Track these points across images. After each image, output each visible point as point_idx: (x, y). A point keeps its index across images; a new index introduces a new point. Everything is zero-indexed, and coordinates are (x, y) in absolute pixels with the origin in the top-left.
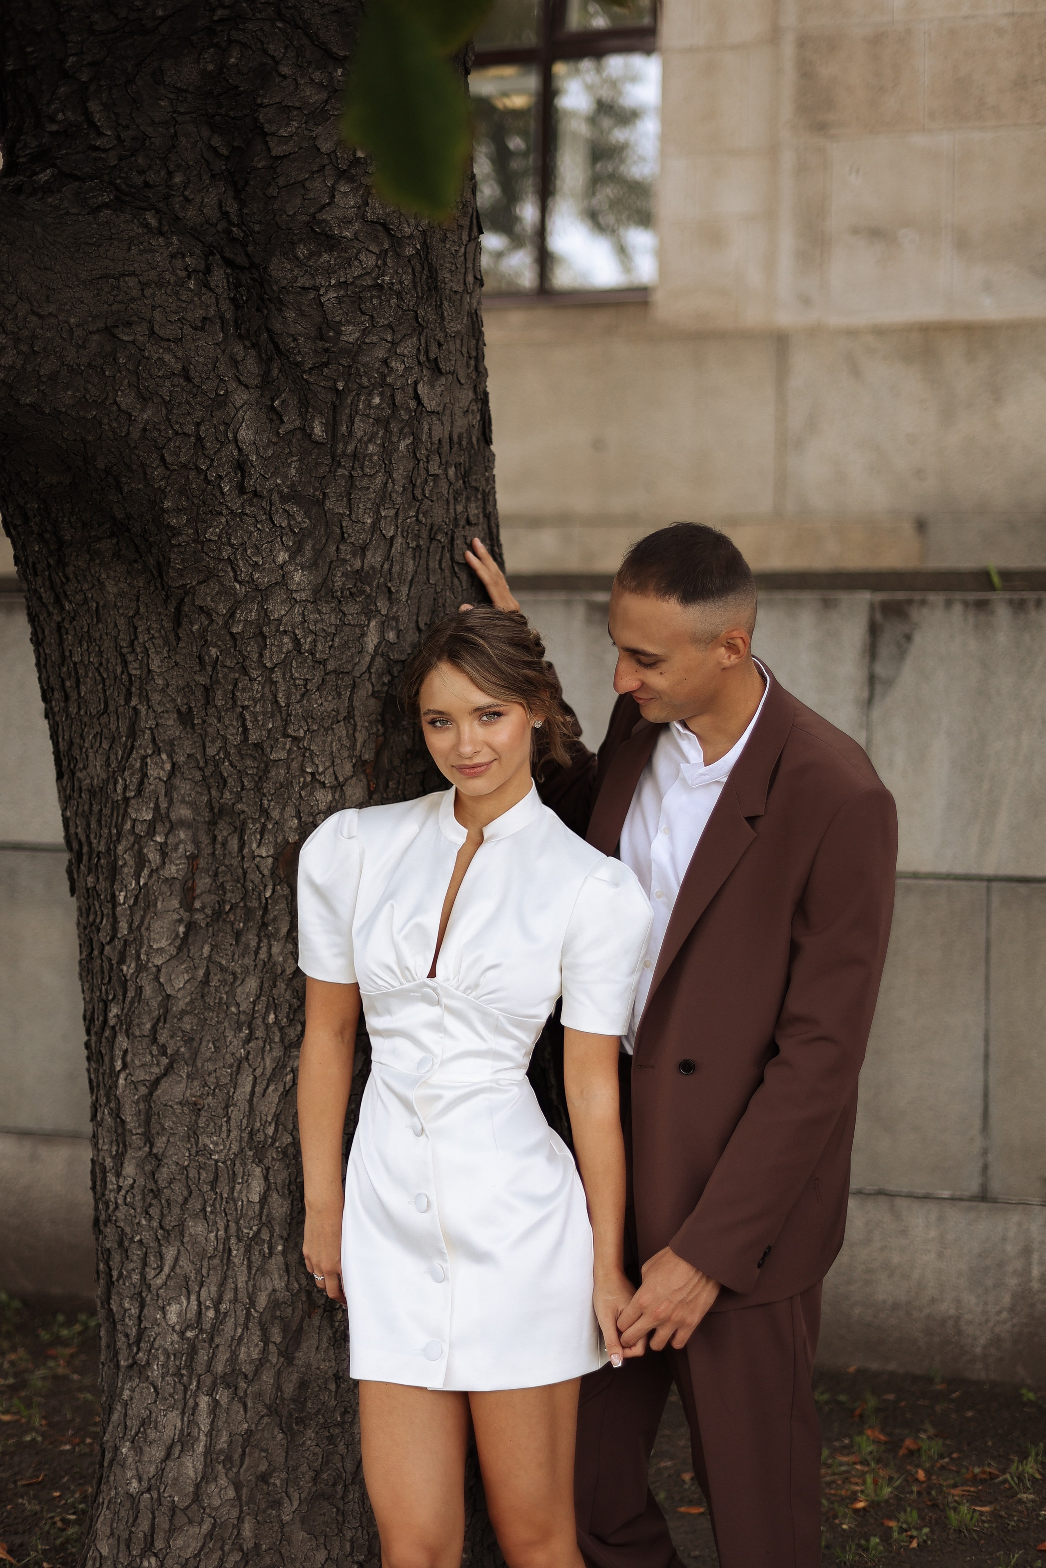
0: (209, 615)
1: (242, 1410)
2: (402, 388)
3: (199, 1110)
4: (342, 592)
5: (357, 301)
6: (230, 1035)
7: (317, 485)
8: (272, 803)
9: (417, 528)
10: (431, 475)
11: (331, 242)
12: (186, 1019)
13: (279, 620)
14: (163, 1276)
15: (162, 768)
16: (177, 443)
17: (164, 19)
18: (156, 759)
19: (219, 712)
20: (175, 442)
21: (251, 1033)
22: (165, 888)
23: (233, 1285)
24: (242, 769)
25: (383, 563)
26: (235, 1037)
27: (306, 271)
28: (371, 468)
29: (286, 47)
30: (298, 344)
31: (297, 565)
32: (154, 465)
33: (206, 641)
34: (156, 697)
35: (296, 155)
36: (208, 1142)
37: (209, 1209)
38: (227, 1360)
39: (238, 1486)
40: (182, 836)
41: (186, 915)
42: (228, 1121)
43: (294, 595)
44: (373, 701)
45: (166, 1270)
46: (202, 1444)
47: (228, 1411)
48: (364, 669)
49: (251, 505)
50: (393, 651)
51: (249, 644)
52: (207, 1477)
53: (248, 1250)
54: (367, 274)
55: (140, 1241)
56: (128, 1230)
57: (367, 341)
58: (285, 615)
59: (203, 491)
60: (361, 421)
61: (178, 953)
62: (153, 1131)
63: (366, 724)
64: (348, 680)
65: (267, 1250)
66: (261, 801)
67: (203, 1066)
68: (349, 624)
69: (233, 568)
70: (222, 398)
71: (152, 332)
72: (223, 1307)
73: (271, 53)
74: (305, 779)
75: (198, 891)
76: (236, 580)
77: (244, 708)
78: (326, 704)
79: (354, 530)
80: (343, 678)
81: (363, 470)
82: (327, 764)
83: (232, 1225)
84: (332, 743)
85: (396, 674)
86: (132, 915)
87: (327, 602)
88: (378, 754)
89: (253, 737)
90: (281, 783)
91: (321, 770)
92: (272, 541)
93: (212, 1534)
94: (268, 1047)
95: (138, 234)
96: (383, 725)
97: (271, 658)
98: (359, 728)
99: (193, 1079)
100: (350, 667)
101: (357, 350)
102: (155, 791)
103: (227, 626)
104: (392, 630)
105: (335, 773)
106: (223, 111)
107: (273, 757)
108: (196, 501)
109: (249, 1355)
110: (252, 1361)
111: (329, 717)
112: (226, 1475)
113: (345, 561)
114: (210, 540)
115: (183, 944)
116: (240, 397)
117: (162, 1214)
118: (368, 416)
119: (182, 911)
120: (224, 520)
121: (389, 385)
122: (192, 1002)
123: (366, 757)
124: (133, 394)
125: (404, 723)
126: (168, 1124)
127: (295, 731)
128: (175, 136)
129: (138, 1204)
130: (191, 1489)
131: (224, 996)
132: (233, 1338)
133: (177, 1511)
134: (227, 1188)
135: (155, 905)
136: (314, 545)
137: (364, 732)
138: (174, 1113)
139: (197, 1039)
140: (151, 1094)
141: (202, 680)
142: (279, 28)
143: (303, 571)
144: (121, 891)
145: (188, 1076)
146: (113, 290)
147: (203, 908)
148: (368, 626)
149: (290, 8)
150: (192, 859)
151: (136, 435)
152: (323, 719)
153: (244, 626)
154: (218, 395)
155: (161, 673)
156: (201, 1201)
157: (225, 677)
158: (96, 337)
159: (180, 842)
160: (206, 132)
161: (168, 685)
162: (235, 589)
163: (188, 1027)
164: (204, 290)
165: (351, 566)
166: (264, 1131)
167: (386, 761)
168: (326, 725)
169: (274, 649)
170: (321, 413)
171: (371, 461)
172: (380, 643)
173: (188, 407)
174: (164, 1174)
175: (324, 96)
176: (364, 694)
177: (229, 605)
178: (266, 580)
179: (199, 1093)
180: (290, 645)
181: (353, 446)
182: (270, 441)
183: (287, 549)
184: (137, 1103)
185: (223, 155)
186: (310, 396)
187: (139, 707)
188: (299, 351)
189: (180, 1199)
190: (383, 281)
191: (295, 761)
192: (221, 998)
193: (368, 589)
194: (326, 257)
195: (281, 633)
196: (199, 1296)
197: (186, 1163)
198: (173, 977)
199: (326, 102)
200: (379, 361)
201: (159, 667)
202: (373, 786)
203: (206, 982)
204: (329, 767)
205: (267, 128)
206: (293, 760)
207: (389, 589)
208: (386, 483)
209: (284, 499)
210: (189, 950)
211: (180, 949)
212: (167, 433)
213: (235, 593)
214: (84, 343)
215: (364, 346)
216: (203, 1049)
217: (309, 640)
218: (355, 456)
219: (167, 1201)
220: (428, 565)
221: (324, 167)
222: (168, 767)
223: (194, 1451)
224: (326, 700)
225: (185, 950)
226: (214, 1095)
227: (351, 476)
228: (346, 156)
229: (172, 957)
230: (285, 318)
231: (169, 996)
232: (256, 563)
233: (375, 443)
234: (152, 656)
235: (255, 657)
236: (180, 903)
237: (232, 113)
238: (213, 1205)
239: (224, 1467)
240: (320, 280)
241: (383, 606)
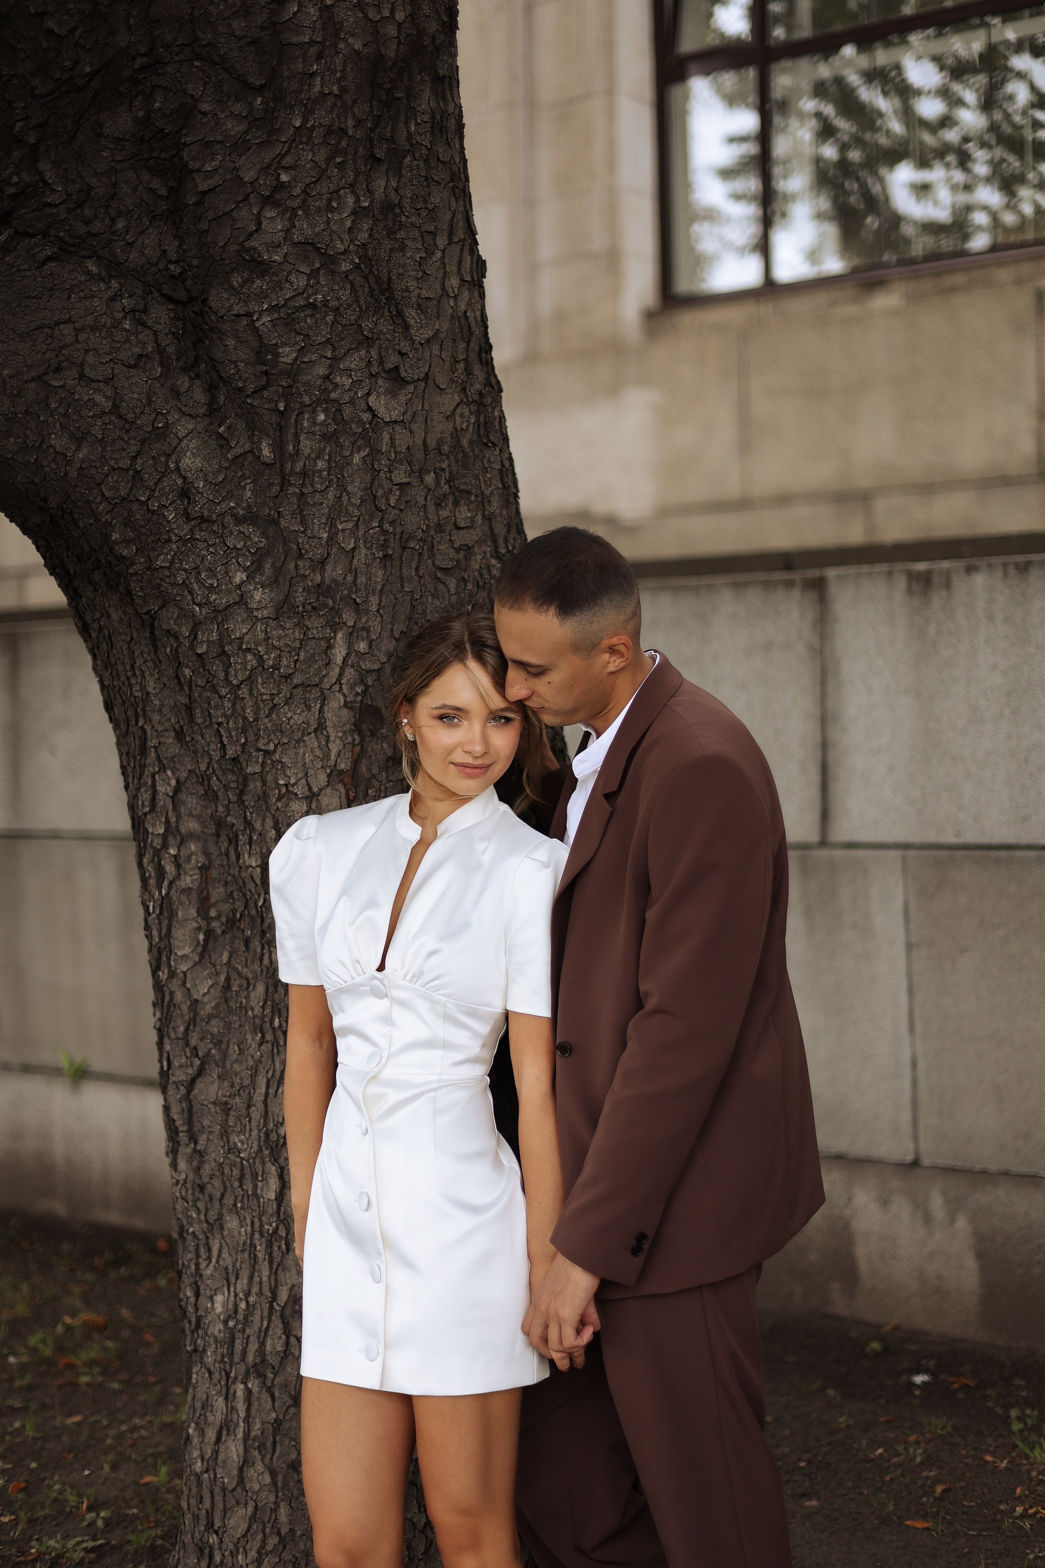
0: (176, 638)
1: (269, 1399)
2: (352, 402)
3: (230, 1109)
4: (303, 607)
5: (290, 323)
6: (249, 1037)
7: (272, 504)
8: (254, 815)
9: (382, 538)
10: (396, 485)
11: (261, 268)
12: (214, 1022)
13: (241, 639)
14: (211, 1267)
15: (169, 784)
16: (115, 478)
17: (93, 75)
18: (163, 776)
19: (201, 729)
20: (113, 478)
21: (263, 1037)
22: (184, 898)
23: (258, 1279)
24: (226, 783)
25: (346, 575)
26: (253, 1039)
27: (240, 298)
28: (322, 484)
29: (205, 84)
30: (239, 370)
31: (256, 583)
32: (98, 500)
33: (180, 663)
34: (156, 717)
35: (221, 188)
36: (237, 1140)
37: (239, 1205)
38: (257, 1351)
39: (273, 1473)
40: (193, 848)
41: (203, 923)
42: (250, 1121)
43: (255, 613)
44: (345, 712)
45: (214, 1260)
46: (242, 1429)
47: (258, 1399)
48: (334, 680)
49: (201, 530)
50: (364, 661)
51: (214, 663)
52: (246, 1462)
53: (269, 1245)
54: (299, 294)
55: (193, 1233)
56: (185, 1222)
57: (305, 360)
58: (247, 633)
59: (149, 520)
60: (306, 438)
61: (200, 960)
62: (196, 1129)
63: (340, 734)
64: (315, 693)
65: (284, 1246)
66: (245, 813)
67: (231, 1067)
68: (314, 638)
69: (189, 592)
70: (161, 430)
71: (82, 376)
72: (252, 1299)
73: (190, 93)
74: (280, 791)
75: (213, 900)
76: (194, 603)
77: (219, 724)
78: (296, 717)
79: (310, 545)
80: (310, 691)
81: (313, 486)
82: (300, 775)
83: (256, 1220)
84: (304, 754)
85: (370, 683)
86: (160, 924)
87: (288, 618)
88: (356, 763)
89: (231, 752)
90: (258, 796)
91: (293, 781)
92: (227, 563)
93: (255, 1518)
94: (275, 1051)
95: (81, 282)
96: (359, 735)
97: (236, 675)
98: (332, 739)
99: (224, 1080)
100: (317, 680)
101: (294, 371)
102: (164, 806)
103: (192, 647)
104: (363, 640)
105: (308, 784)
106: (155, 154)
107: (249, 770)
108: (143, 531)
109: (274, 1347)
110: (277, 1353)
111: (299, 729)
112: (263, 1461)
113: (304, 576)
114: (162, 567)
115: (205, 951)
116: (184, 427)
117: (207, 1209)
118: (314, 434)
119: (199, 920)
120: (174, 547)
121: (335, 401)
122: (216, 1007)
123: (342, 766)
124: (66, 436)
125: (384, 731)
126: (206, 1122)
127: (265, 745)
128: (115, 184)
129: (190, 1198)
130: (236, 1473)
131: (244, 1001)
132: (260, 1329)
133: (227, 1492)
134: (251, 1185)
135: (177, 915)
136: (273, 563)
137: (338, 741)
138: (210, 1112)
139: (225, 1042)
140: (189, 1093)
141: (183, 700)
142: (196, 67)
143: (263, 590)
144: (150, 901)
145: (219, 1077)
146: (46, 339)
147: (219, 916)
148: (335, 638)
149: (205, 46)
150: (204, 869)
151: (73, 474)
152: (293, 732)
153: (208, 646)
154: (155, 428)
155: (156, 695)
156: (233, 1198)
157: (200, 695)
158: (32, 385)
159: (192, 853)
160: (145, 176)
161: (163, 705)
162: (194, 611)
163: (216, 1030)
164: (140, 328)
165: (311, 581)
166: (277, 1132)
167: (364, 769)
168: (296, 738)
169: (238, 667)
170: (268, 435)
171: (320, 477)
172: (348, 655)
173: (122, 443)
174: (207, 1170)
175: (244, 126)
176: (336, 705)
177: (190, 628)
178: (224, 601)
179: (228, 1094)
180: (254, 662)
181: (301, 464)
182: (220, 466)
183: (246, 569)
184: (180, 1101)
185: (162, 196)
186: (256, 419)
187: (145, 727)
188: (240, 377)
189: (218, 1195)
190: (315, 300)
191: (270, 774)
192: (241, 1003)
193: (330, 602)
194: (258, 282)
195: (243, 650)
196: (235, 1288)
197: (221, 1160)
198: (198, 982)
199: (247, 132)
200: (320, 378)
201: (154, 688)
202: (352, 795)
203: (227, 987)
204: (301, 779)
205: (192, 165)
206: (267, 772)
207: (355, 600)
208: (340, 497)
209: (239, 521)
210: (210, 957)
211: (202, 956)
212: (103, 469)
213: (194, 615)
214: (19, 392)
215: (303, 365)
216: (231, 1052)
217: (273, 656)
218: (304, 474)
219: (210, 1195)
220: (401, 573)
221: (249, 195)
222: (173, 783)
223: (235, 1436)
224: (295, 714)
225: (207, 956)
226: (239, 1095)
227: (302, 494)
228: (268, 182)
229: (196, 964)
230: (227, 346)
231: (197, 1001)
232: (212, 585)
233: (324, 459)
234: (148, 678)
235: (222, 675)
236: (198, 912)
237: (163, 156)
238: (242, 1201)
239: (260, 1452)
240: (253, 306)
241: (349, 618)
